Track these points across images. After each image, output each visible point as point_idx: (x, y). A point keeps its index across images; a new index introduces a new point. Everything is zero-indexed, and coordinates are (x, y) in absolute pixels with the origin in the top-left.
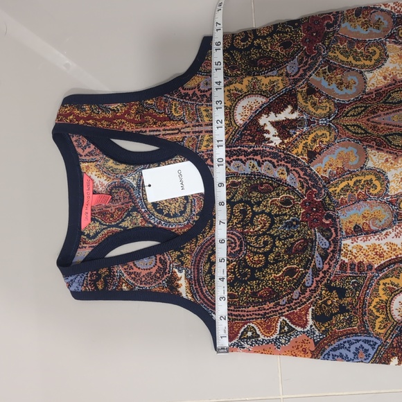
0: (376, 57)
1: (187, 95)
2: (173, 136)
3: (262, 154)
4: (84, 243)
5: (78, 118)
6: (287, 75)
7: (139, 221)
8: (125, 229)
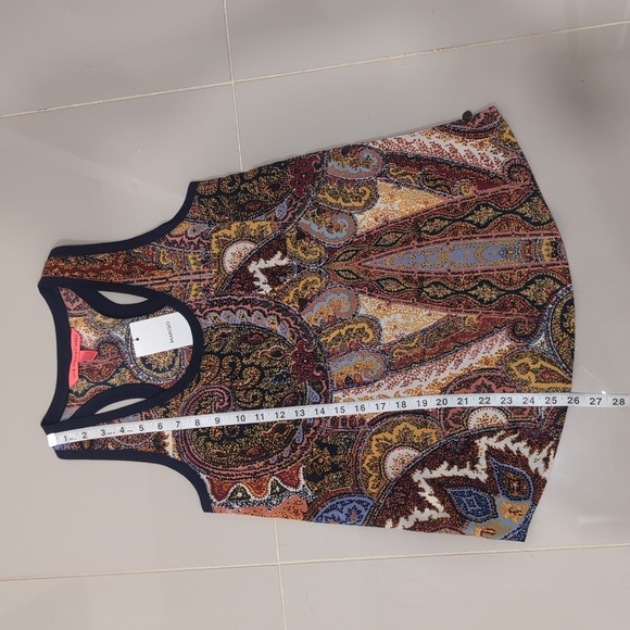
0: (366, 197)
1: (175, 242)
2: (160, 286)
3: (252, 302)
4: (73, 401)
5: (63, 271)
6: (276, 219)
7: (127, 378)
8: (113, 386)
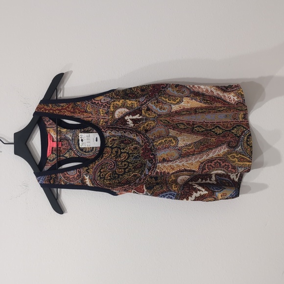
0: (178, 101)
1: (95, 103)
2: (87, 119)
4: (48, 163)
5: (46, 110)
6: (139, 102)
7: (73, 155)
8: (66, 157)
